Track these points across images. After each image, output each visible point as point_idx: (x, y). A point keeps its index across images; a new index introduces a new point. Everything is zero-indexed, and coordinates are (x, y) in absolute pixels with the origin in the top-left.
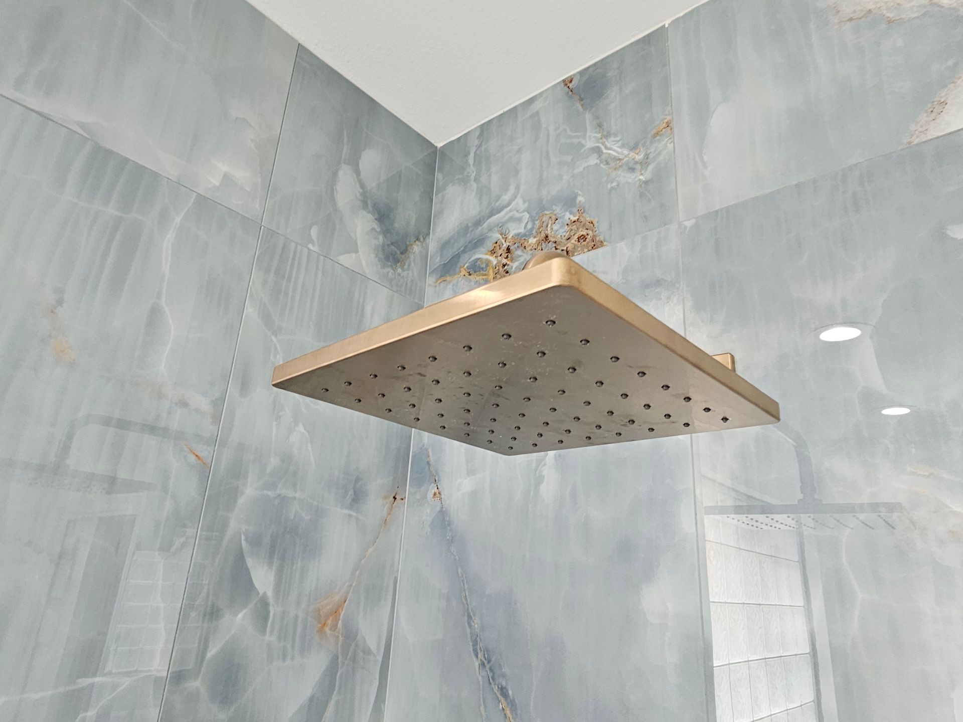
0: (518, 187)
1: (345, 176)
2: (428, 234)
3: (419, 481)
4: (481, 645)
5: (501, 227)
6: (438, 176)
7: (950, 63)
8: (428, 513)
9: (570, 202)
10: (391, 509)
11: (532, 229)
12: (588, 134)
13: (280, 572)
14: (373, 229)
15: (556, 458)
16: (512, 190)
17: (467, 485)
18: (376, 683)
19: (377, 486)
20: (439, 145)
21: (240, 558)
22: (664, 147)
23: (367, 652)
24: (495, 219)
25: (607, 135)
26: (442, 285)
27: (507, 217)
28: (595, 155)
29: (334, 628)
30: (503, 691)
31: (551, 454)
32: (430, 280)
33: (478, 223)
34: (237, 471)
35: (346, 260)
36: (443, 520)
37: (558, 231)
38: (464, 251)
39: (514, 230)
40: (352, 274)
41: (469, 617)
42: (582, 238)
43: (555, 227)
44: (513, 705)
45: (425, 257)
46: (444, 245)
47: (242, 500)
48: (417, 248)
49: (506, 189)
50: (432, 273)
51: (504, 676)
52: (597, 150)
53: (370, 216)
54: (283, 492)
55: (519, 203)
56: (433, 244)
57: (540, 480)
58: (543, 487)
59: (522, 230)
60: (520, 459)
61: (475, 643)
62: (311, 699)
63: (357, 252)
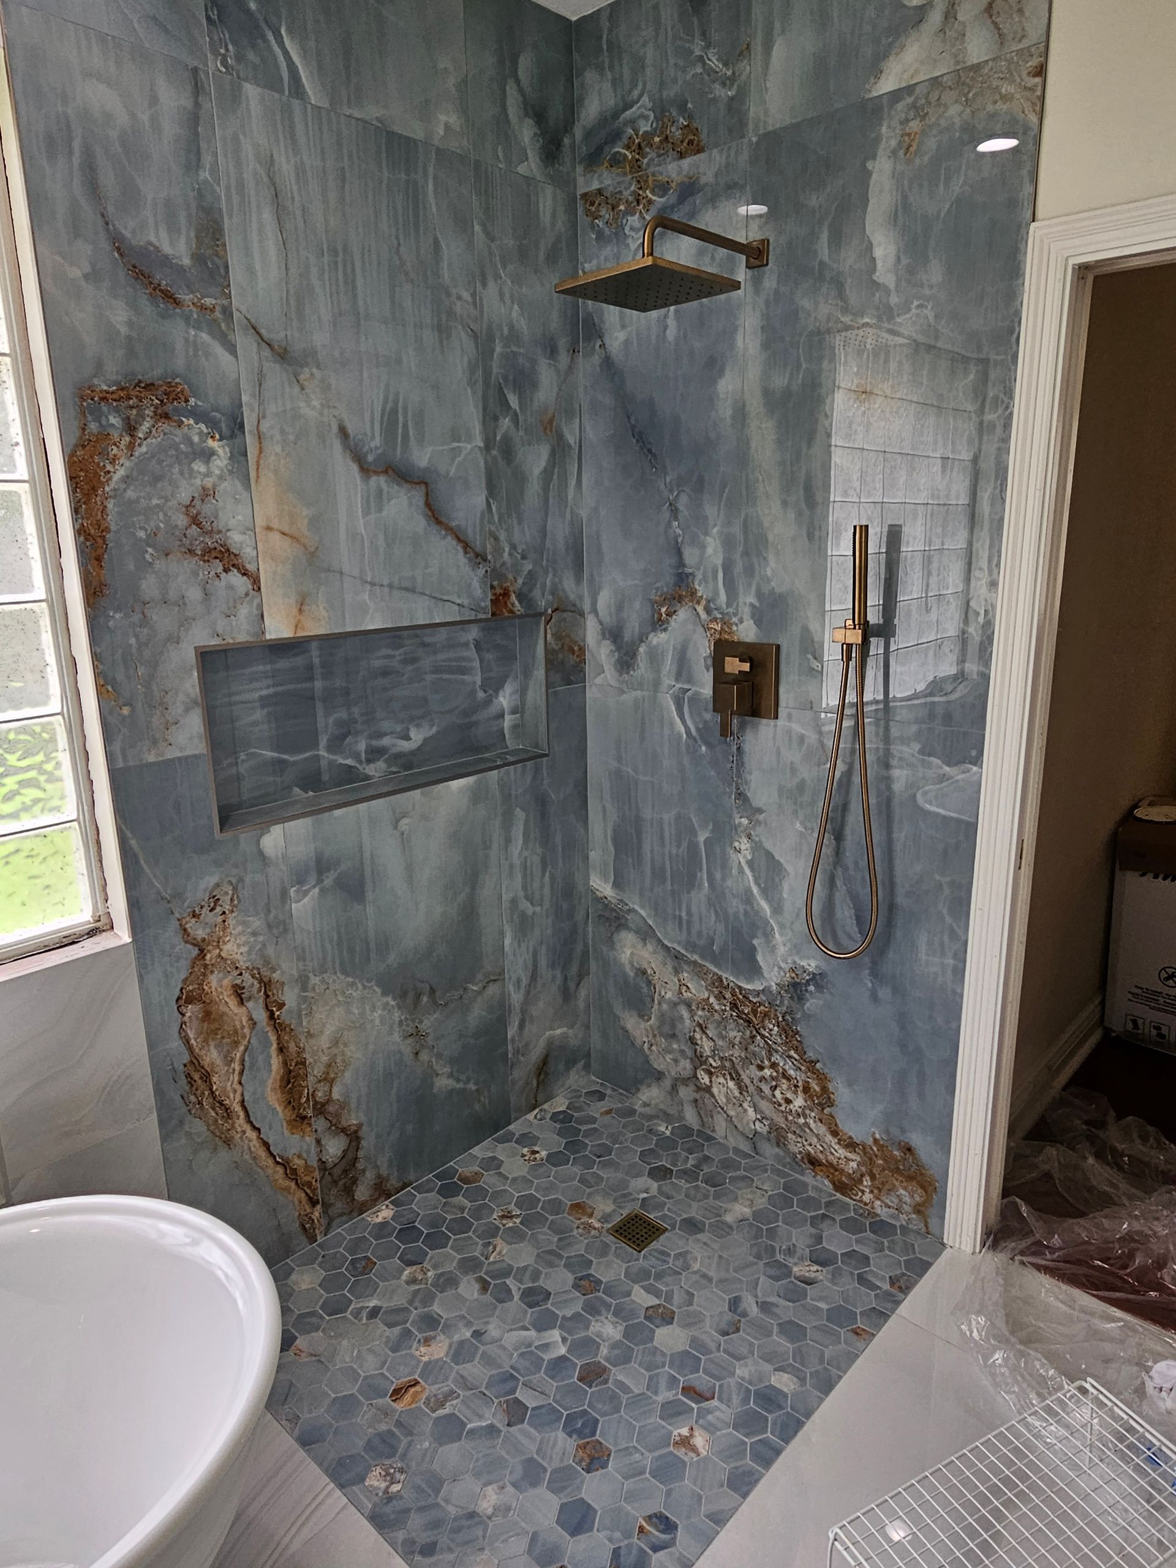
0: (645, 84)
1: (511, 89)
2: (574, 122)
3: (588, 338)
4: (637, 430)
5: (632, 122)
6: (576, 56)
7: (890, 40)
8: (596, 360)
9: (682, 107)
10: (572, 358)
11: (655, 129)
12: (696, 41)
13: (520, 394)
14: (535, 134)
15: (676, 311)
16: (640, 87)
17: (621, 336)
18: (576, 465)
19: (563, 343)
20: (574, 19)
21: (501, 389)
22: (744, 66)
23: (570, 446)
24: (628, 114)
25: (708, 46)
26: (590, 175)
27: (638, 113)
28: (700, 64)
29: (551, 431)
30: (650, 451)
31: (672, 308)
32: (579, 169)
33: (616, 115)
34: (491, 339)
35: (522, 169)
36: (608, 362)
37: (676, 133)
38: (606, 143)
39: (645, 127)
40: (528, 179)
41: (628, 417)
42: (691, 142)
43: (673, 130)
44: (655, 456)
45: (573, 146)
46: (588, 134)
47: (495, 355)
48: (567, 141)
49: (634, 86)
50: (580, 163)
51: (650, 443)
52: (701, 59)
53: (531, 121)
54: (514, 349)
55: (645, 99)
56: (578, 132)
57: (666, 327)
58: (668, 332)
59: (649, 129)
60: (654, 314)
61: (633, 431)
62: (545, 468)
63: (527, 159)
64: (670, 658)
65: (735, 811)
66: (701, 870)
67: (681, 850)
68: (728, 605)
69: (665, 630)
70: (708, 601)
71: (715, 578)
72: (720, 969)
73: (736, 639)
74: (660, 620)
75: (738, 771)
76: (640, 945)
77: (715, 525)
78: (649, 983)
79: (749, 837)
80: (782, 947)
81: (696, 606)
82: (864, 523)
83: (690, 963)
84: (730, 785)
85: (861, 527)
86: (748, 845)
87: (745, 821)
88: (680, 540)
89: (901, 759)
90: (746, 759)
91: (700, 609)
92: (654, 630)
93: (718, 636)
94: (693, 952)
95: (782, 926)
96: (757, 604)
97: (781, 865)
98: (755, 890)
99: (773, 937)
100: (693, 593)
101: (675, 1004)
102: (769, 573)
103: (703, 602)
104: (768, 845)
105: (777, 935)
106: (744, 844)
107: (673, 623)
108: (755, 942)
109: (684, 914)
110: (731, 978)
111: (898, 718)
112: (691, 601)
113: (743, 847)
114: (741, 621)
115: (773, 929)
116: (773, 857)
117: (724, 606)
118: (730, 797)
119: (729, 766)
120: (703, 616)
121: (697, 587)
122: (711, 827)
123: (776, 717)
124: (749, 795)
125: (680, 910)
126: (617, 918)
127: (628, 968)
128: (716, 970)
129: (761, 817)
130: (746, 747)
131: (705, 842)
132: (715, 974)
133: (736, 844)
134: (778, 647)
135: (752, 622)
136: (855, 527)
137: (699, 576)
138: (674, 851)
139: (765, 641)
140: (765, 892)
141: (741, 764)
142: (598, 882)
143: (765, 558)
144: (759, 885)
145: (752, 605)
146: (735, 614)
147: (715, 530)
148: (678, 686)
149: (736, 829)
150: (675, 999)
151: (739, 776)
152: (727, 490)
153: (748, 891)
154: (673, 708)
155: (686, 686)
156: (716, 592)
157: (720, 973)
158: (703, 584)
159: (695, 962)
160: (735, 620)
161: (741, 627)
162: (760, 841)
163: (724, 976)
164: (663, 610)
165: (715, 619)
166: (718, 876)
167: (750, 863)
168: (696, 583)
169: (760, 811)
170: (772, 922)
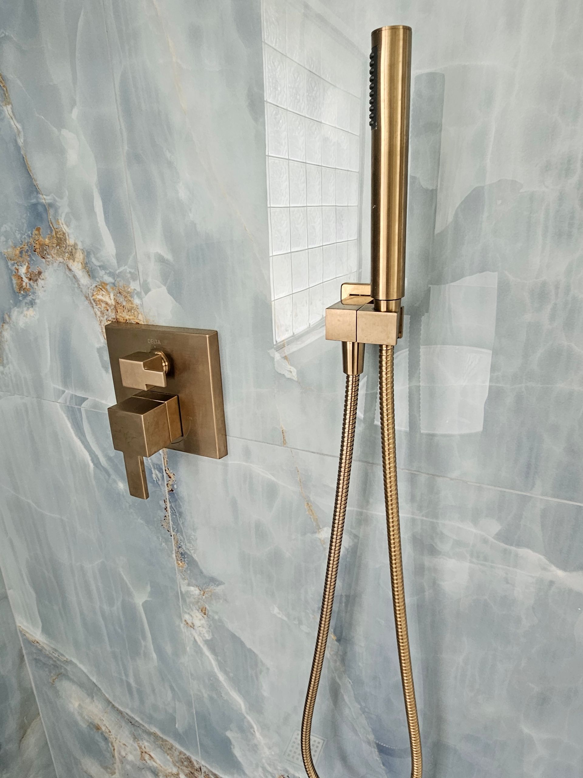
64: (48, 347)
65: (178, 576)
66: (144, 638)
67: (115, 608)
68: (121, 257)
69: (32, 303)
70: (88, 254)
71: (91, 210)
72: (188, 749)
73: (142, 320)
74: (21, 287)
75: (175, 522)
76: (88, 700)
77: (73, 104)
78: (106, 739)
79: (204, 611)
80: (266, 750)
81: (71, 263)
82: (400, 23)
83: (150, 734)
84: (167, 541)
85: (394, 29)
86: (203, 622)
87: (195, 591)
88: (21, 141)
89: (458, 543)
90: (185, 508)
91: (77, 267)
92: (17, 303)
93: (112, 315)
94: (150, 723)
95: (264, 727)
96: (168, 256)
97: (256, 655)
98: (221, 677)
99: (253, 734)
100: (61, 241)
101: (140, 769)
102: (183, 194)
103: (79, 256)
104: (233, 626)
105: (258, 735)
106: (198, 619)
107: (40, 293)
108: (229, 734)
109: (132, 681)
110: (203, 763)
111: (455, 474)
112: (61, 254)
113: (197, 623)
114: (147, 290)
115: (252, 727)
116: (242, 644)
117: (114, 261)
118: (170, 556)
119: (162, 514)
120: (84, 280)
121: (65, 228)
122: (149, 589)
123: (225, 453)
124: (195, 556)
125: (127, 675)
126: (56, 666)
127: (79, 718)
128: (182, 750)
129: (219, 589)
130: (183, 491)
131: (143, 605)
132: (181, 753)
133: (187, 617)
134: (215, 337)
135: (164, 289)
136: (376, 35)
137: (64, 210)
138: (106, 607)
139: (190, 325)
140: (235, 682)
141: (177, 513)
142: (25, 624)
143: (170, 164)
144: (226, 673)
145: (161, 260)
146: (134, 277)
147: (75, 114)
148: (69, 392)
149: (184, 600)
150: (138, 763)
151: (178, 530)
152: (81, 23)
153: (212, 676)
154: (69, 425)
155: (80, 394)
156: (96, 236)
157: (188, 754)
158: (74, 223)
159: (155, 734)
160: (134, 286)
161: (146, 299)
162: (220, 620)
163: (193, 758)
164: (23, 270)
165: (102, 286)
166: (169, 649)
167: (211, 645)
168: (62, 220)
169: (213, 580)
170: (249, 718)
